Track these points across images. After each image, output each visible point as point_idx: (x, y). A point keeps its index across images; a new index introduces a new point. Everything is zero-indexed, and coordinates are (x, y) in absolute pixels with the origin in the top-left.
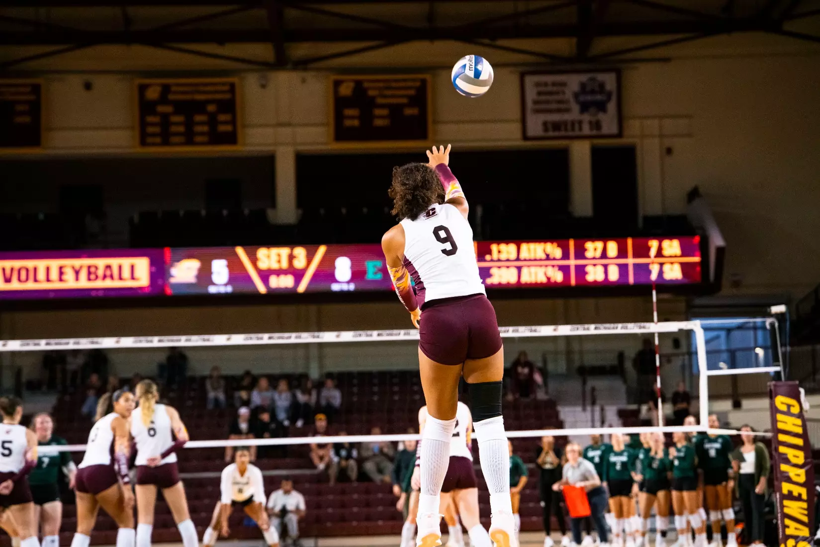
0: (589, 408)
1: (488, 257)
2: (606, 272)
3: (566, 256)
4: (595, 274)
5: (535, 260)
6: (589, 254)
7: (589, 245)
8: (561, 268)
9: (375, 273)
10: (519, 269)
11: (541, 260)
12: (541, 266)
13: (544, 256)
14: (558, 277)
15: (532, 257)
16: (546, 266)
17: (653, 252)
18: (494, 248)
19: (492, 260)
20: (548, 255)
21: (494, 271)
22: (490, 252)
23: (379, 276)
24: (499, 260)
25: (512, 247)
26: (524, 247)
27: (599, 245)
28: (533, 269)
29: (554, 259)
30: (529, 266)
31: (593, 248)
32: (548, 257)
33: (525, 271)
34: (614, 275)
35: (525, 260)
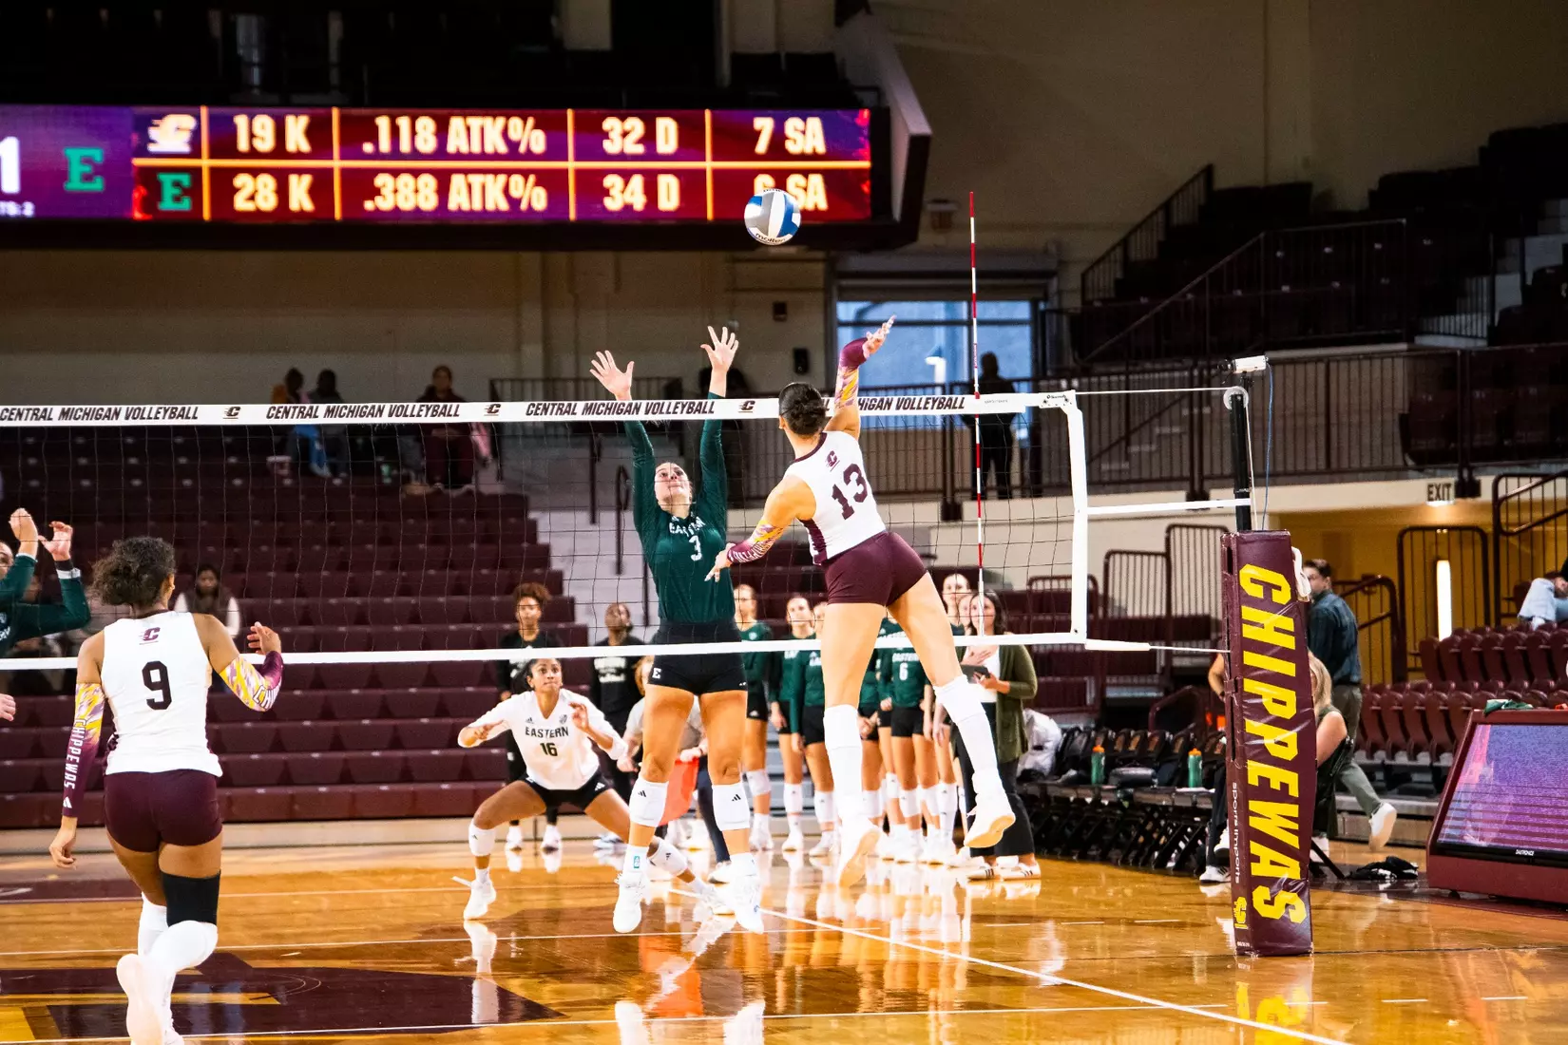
0: (608, 518)
1: (368, 148)
2: (651, 190)
3: (555, 150)
4: (623, 195)
5: (483, 156)
6: (611, 146)
7: (611, 124)
8: (544, 179)
9: (87, 178)
10: (443, 179)
11: (496, 156)
12: (496, 172)
13: (503, 149)
14: (537, 199)
15: (476, 149)
16: (509, 172)
17: (762, 147)
18: (383, 123)
19: (377, 155)
20: (513, 146)
21: (382, 180)
22: (373, 136)
23: (98, 185)
24: (395, 154)
25: (426, 125)
26: (456, 124)
27: (636, 125)
28: (476, 180)
29: (530, 155)
30: (466, 172)
31: (622, 134)
32: (513, 150)
33: (457, 181)
34: (669, 196)
35: (459, 156)
